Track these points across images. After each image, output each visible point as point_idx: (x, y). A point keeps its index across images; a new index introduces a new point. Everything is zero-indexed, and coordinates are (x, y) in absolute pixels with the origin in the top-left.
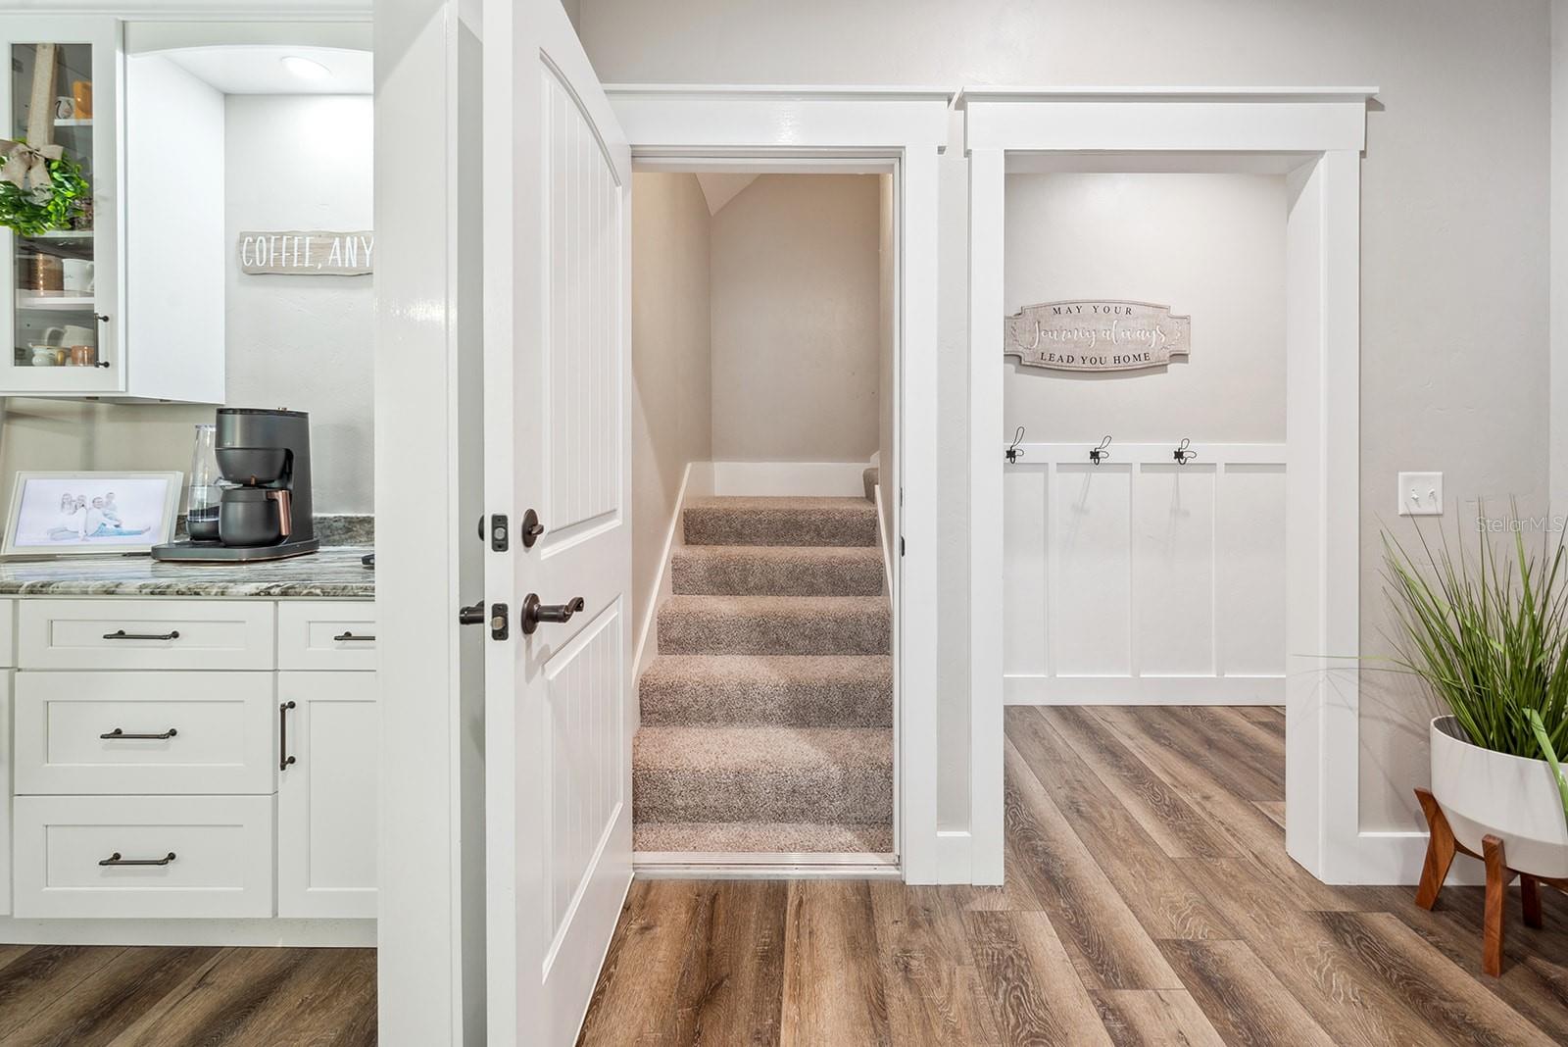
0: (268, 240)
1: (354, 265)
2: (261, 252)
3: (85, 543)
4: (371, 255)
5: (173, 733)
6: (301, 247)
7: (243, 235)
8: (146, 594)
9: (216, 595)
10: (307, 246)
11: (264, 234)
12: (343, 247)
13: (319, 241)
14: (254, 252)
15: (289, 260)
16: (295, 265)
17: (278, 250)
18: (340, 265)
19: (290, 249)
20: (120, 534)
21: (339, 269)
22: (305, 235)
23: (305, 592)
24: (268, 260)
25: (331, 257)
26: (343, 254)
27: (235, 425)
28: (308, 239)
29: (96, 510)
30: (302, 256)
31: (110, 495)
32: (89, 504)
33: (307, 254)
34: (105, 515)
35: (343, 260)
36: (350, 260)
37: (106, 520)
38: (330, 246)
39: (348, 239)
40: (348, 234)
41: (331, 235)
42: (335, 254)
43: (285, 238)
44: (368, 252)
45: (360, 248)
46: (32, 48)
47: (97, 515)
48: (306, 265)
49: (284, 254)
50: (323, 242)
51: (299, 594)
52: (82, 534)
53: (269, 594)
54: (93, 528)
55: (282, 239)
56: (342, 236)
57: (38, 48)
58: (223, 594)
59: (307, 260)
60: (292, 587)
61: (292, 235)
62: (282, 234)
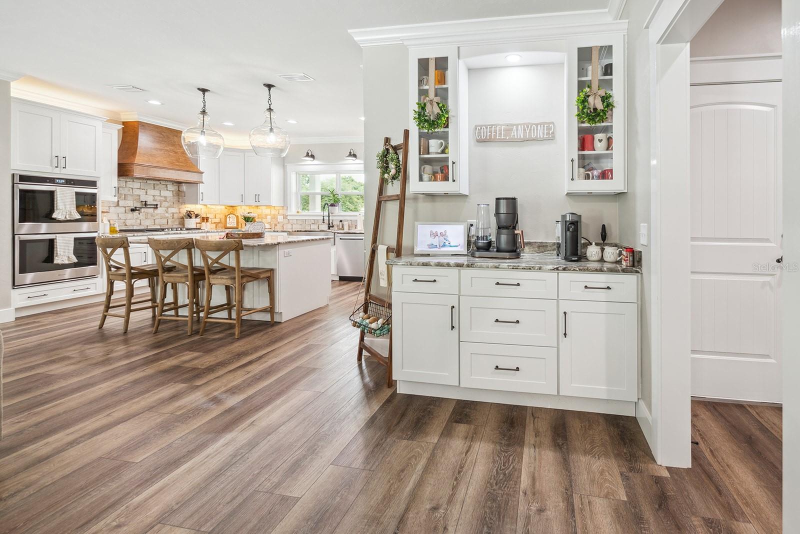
0: (487, 128)
1: (522, 137)
2: (484, 133)
3: (439, 250)
4: (529, 133)
5: (518, 322)
6: (500, 130)
7: (476, 126)
8: (511, 268)
9: (537, 269)
10: (503, 130)
11: (485, 125)
12: (517, 130)
13: (507, 127)
14: (481, 133)
15: (495, 135)
16: (497, 138)
17: (491, 132)
18: (516, 137)
19: (495, 131)
20: (451, 246)
21: (516, 139)
22: (502, 125)
23: (572, 269)
24: (487, 136)
25: (512, 135)
26: (517, 133)
27: (503, 204)
28: (503, 127)
29: (441, 237)
30: (500, 134)
31: (445, 231)
32: (439, 235)
33: (503, 133)
34: (445, 239)
35: (517, 136)
36: (520, 135)
37: (445, 241)
38: (512, 130)
39: (519, 126)
40: (520, 124)
41: (513, 125)
42: (514, 133)
43: (493, 127)
44: (528, 132)
45: (524, 130)
46: (427, 60)
47: (442, 238)
48: (502, 138)
49: (493, 134)
50: (509, 128)
51: (570, 270)
52: (438, 246)
53: (558, 270)
54: (442, 244)
55: (492, 127)
56: (517, 125)
57: (430, 60)
58: (540, 269)
59: (502, 135)
60: (566, 267)
61: (496, 125)
62: (492, 125)
